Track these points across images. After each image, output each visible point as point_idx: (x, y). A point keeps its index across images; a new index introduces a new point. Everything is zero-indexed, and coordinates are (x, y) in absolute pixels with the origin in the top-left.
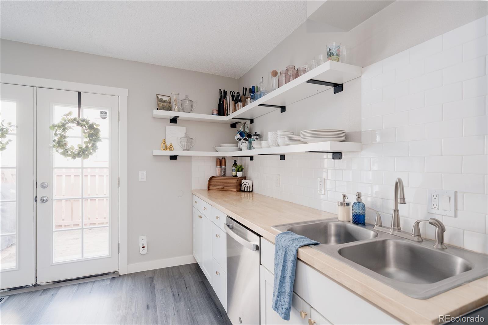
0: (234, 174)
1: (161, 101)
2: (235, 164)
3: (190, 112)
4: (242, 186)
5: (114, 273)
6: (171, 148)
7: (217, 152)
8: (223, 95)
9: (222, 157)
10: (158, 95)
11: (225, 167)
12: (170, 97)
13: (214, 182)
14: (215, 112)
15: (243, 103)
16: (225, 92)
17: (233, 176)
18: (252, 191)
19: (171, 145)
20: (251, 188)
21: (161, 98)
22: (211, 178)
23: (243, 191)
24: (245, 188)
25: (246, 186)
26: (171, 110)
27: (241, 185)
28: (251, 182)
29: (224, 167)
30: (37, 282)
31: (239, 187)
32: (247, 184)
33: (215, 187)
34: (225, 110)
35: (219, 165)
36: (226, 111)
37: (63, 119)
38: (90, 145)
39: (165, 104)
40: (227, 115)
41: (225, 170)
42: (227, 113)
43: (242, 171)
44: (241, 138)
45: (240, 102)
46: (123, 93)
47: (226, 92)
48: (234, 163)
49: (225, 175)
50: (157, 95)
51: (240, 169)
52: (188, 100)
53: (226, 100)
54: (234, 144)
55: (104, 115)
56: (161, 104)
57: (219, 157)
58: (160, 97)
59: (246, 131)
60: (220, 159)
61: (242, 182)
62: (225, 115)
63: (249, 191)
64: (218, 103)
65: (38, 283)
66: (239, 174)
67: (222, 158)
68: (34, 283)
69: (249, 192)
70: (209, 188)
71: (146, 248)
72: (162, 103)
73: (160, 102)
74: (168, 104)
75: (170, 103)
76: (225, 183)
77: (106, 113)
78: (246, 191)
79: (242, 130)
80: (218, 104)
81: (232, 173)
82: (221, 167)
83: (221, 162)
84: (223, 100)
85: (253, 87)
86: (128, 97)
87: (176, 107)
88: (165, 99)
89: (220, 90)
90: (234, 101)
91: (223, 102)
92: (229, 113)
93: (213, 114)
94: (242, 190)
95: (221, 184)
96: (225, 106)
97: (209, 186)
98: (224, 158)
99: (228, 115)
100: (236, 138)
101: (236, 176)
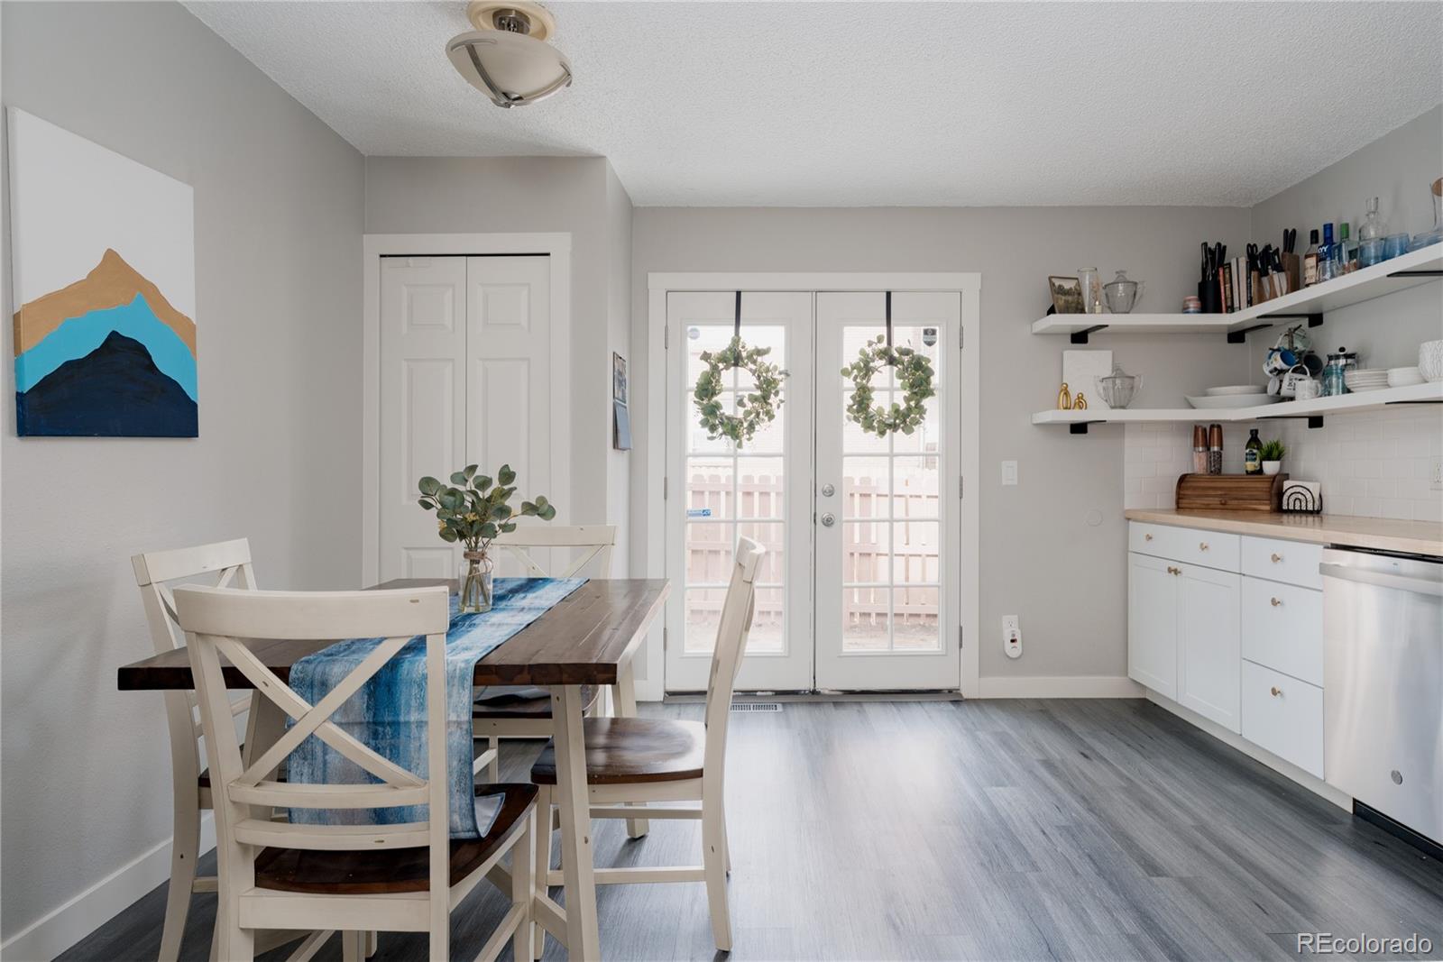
0: (1251, 466)
1: (1061, 291)
2: (1254, 440)
3: (1128, 313)
4: (1285, 498)
5: (950, 691)
6: (1080, 403)
7: (1194, 408)
8: (1215, 258)
9: (1212, 421)
10: (1053, 280)
11: (1222, 449)
12: (1077, 279)
13: (1195, 488)
14: (1193, 305)
15: (1289, 273)
16: (1221, 250)
17: (1247, 471)
18: (1318, 512)
19: (1080, 398)
20: (1317, 503)
21: (1060, 286)
22: (1183, 479)
23: (1289, 512)
24: (1297, 502)
25: (1300, 496)
26: (1082, 311)
27: (1280, 494)
28: (1318, 485)
29: (1216, 449)
30: (817, 687)
31: (1275, 500)
32: (1304, 491)
33: (1198, 502)
34: (1223, 298)
35: (1200, 443)
36: (1226, 298)
37: (862, 352)
38: (912, 403)
39: (1070, 298)
40: (1231, 309)
41: (1221, 456)
42: (1229, 304)
43: (1278, 458)
44: (1285, 367)
45: (1278, 271)
46: (970, 282)
47: (1225, 247)
48: (1249, 437)
49: (1219, 471)
50: (1050, 278)
51: (1274, 453)
52: (1124, 282)
53: (1227, 270)
54: (1254, 387)
55: (929, 338)
56: (1062, 300)
57: (1201, 424)
58: (1057, 283)
59: (1297, 348)
60: (1205, 430)
61: (1285, 488)
62: (1224, 309)
63: (1311, 509)
64: (1200, 280)
65: (819, 688)
66: (1270, 467)
67: (1212, 426)
68: (812, 688)
69: (1312, 513)
70: (1178, 503)
71: (1018, 644)
72: (1063, 298)
73: (1060, 296)
74: (1076, 296)
75: (1080, 294)
76: (1230, 489)
77: (934, 332)
78: (1301, 512)
79: (1287, 347)
80: (1200, 284)
81: (1246, 466)
82: (1209, 449)
83: (1207, 435)
84: (1218, 272)
85: (1328, 228)
86: (980, 291)
87: (1097, 303)
88: (1068, 285)
89: (1205, 244)
90: (1258, 269)
91: (1216, 275)
92: (1236, 304)
93: (1185, 310)
94: (1285, 507)
95: (1220, 493)
96: (1222, 287)
97: (1179, 497)
98: (1217, 427)
99: (1233, 311)
100: (1266, 370)
101: (1260, 471)
